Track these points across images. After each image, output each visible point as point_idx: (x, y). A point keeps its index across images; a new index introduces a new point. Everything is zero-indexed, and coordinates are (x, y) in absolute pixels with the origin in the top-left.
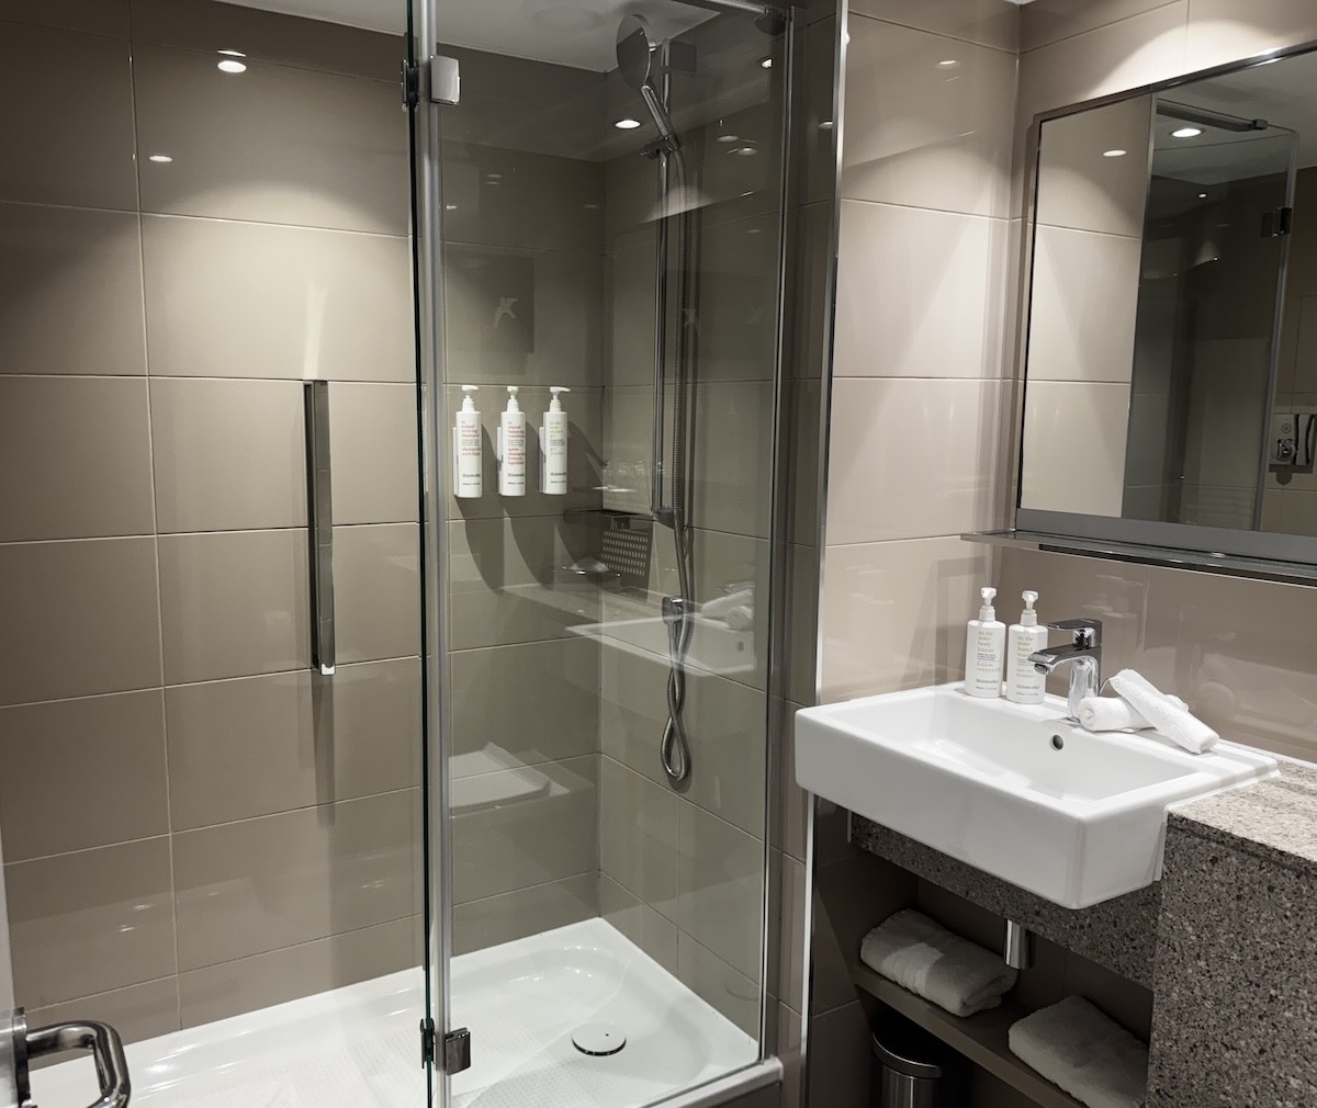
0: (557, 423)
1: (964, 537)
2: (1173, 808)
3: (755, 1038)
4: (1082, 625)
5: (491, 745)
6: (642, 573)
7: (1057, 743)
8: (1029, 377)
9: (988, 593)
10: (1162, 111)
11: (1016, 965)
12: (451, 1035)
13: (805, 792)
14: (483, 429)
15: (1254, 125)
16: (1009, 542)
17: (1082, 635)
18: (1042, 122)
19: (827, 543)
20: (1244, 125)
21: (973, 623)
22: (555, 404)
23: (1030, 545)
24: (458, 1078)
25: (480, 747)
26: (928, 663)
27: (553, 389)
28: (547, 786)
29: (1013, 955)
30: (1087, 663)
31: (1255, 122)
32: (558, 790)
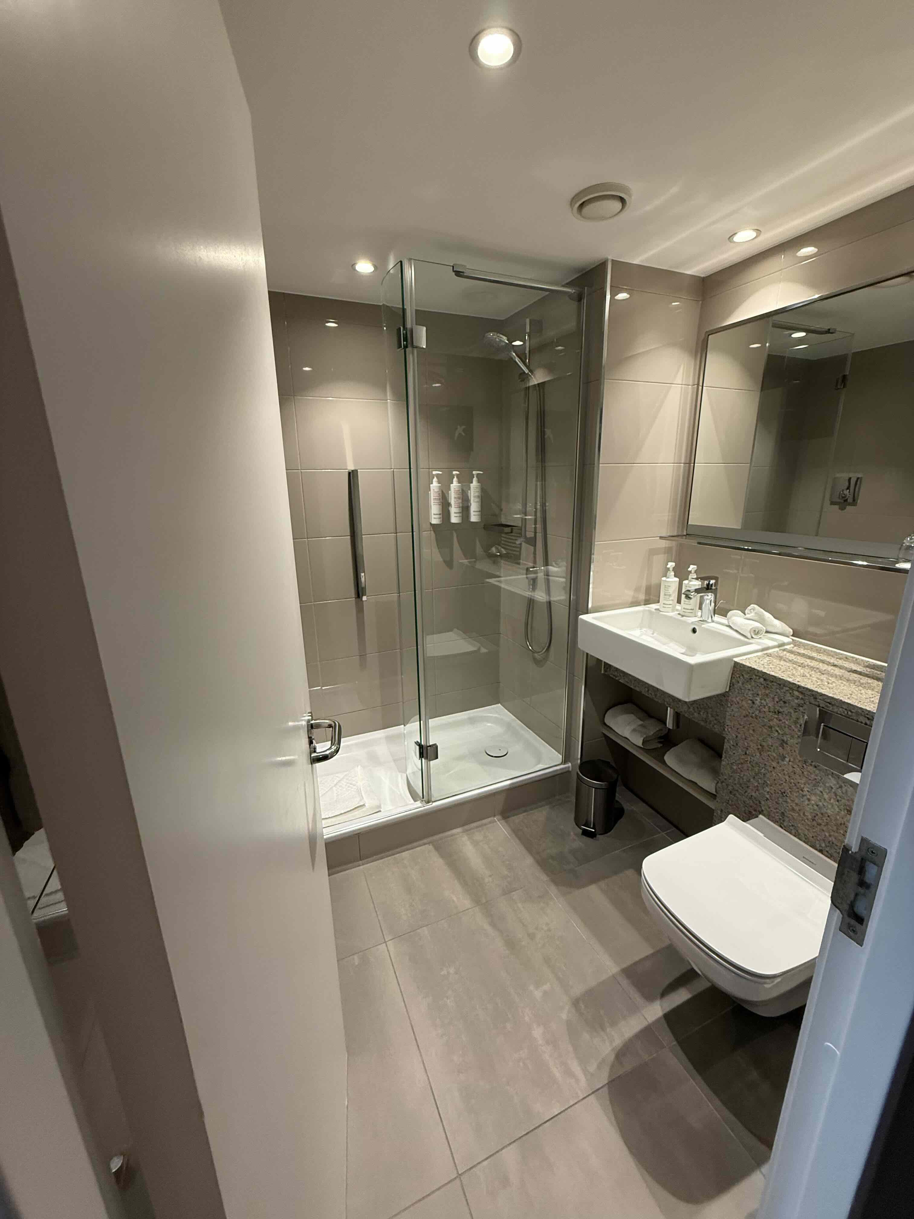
0: (477, 488)
1: (661, 538)
2: (736, 659)
3: (561, 754)
4: (709, 578)
5: (455, 630)
6: (518, 553)
7: (694, 631)
8: (696, 462)
9: (671, 565)
10: (775, 326)
11: (671, 728)
12: (430, 746)
13: (583, 652)
14: (442, 492)
15: (828, 332)
16: (684, 541)
17: (709, 583)
18: (709, 335)
19: (596, 540)
20: (824, 331)
21: (664, 579)
22: (475, 479)
23: (693, 542)
24: (432, 763)
25: (451, 630)
26: (642, 597)
27: (474, 472)
28: (479, 649)
29: (670, 723)
30: (710, 596)
31: (829, 330)
32: (483, 650)
